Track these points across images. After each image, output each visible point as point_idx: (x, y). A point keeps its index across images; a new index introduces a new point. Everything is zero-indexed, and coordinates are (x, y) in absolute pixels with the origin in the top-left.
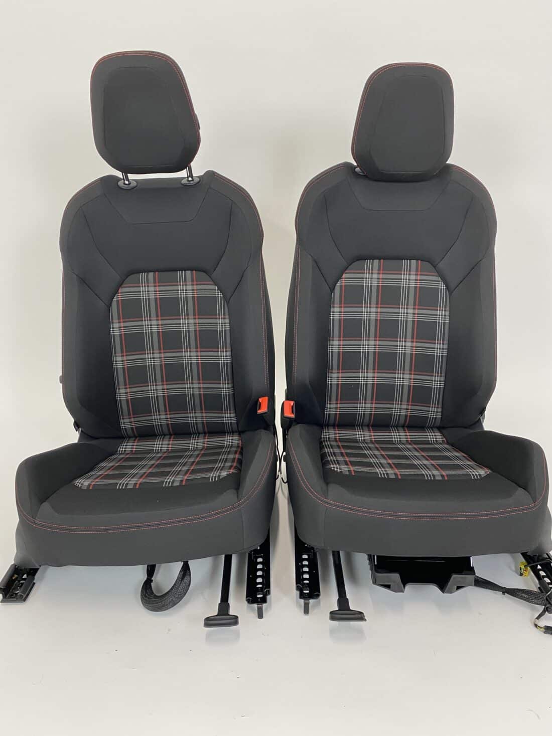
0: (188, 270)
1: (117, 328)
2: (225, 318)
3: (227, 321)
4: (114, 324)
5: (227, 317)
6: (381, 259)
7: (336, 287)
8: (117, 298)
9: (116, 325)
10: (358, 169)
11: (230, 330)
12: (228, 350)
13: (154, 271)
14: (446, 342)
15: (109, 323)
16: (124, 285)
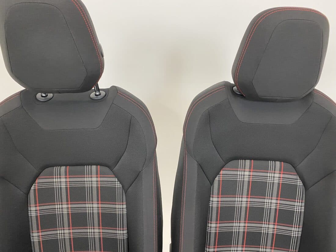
0: (94, 165)
1: (34, 211)
2: (122, 205)
3: (125, 206)
4: (31, 208)
5: (125, 203)
6: (252, 160)
7: (215, 181)
8: (34, 187)
9: (33, 209)
10: (235, 88)
11: (127, 213)
12: (124, 229)
13: (66, 166)
14: (301, 226)
15: (28, 207)
16: (39, 177)
